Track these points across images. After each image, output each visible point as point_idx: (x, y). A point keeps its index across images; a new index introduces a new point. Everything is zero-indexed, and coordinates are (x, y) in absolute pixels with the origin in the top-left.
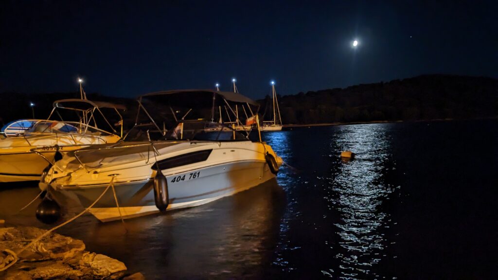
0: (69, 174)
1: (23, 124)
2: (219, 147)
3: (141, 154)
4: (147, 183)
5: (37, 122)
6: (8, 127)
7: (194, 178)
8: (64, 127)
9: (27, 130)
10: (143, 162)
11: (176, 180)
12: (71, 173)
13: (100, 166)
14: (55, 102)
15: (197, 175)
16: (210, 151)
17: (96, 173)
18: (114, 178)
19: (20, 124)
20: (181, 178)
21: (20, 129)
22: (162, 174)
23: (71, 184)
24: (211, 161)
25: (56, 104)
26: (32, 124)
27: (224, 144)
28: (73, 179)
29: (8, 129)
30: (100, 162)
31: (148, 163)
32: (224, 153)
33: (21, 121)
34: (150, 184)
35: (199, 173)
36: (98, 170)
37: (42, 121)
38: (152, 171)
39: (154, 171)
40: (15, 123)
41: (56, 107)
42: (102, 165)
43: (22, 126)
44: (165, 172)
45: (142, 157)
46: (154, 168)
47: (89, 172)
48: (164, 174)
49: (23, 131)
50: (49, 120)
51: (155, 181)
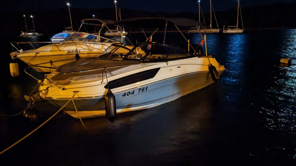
0: (47, 89)
1: (63, 35)
2: (166, 65)
3: (99, 75)
4: (101, 99)
5: (72, 34)
6: (54, 37)
7: (142, 91)
8: (88, 36)
9: (66, 38)
10: (99, 82)
11: (126, 94)
12: (49, 87)
13: (68, 84)
14: (82, 20)
15: (145, 89)
16: (158, 69)
17: (64, 89)
18: (76, 95)
19: (61, 35)
20: (131, 93)
21: (61, 38)
22: (111, 92)
23: (47, 96)
24: (158, 77)
25: (82, 21)
26: (69, 35)
27: (170, 63)
28: (49, 92)
29: (54, 38)
30: (70, 80)
31: (103, 83)
32: (171, 70)
33: (61, 33)
34: (103, 99)
35: (147, 88)
36: (66, 87)
37: (75, 33)
38: (105, 89)
39: (106, 89)
40: (58, 34)
41: (83, 24)
42: (71, 82)
43: (62, 36)
44: (114, 91)
45: (99, 77)
46: (106, 87)
47: (60, 88)
48: (113, 92)
49: (63, 40)
50: (79, 32)
51: (106, 97)
